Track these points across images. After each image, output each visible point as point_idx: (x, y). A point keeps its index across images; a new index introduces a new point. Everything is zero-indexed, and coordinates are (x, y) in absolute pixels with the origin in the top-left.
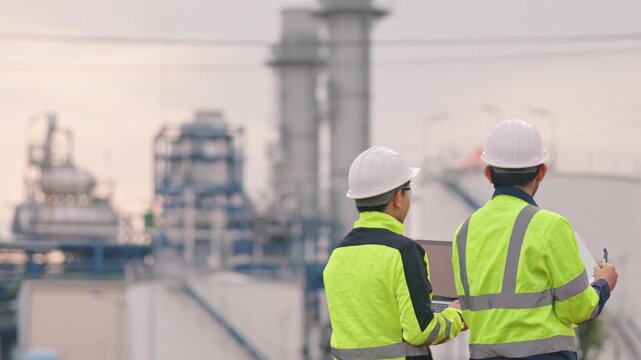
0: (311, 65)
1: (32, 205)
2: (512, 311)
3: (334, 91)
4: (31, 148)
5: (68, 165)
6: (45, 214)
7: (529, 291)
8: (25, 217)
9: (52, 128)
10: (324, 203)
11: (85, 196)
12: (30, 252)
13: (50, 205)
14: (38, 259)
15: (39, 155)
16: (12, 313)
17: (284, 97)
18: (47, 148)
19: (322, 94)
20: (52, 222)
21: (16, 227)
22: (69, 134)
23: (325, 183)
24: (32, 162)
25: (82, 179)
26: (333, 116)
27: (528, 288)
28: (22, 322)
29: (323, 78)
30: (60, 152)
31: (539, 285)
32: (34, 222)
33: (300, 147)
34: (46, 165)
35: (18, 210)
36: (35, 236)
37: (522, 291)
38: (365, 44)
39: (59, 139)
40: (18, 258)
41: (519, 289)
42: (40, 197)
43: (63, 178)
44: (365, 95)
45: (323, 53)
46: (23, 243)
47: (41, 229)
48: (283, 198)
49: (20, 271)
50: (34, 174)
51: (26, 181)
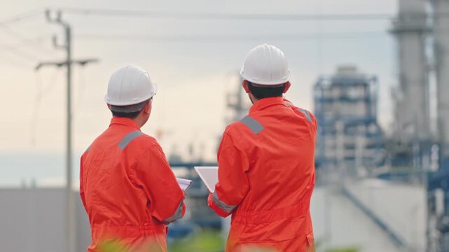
4: (228, 96)
15: (234, 100)
17: (402, 55)
18: (239, 96)
19: (429, 52)
24: (230, 106)
26: (438, 67)
29: (429, 41)
34: (238, 107)
45: (430, 22)
48: (405, 126)
50: (231, 114)
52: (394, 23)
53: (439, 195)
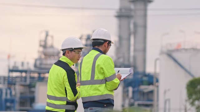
0: (129, 17)
1: (40, 59)
2: (93, 85)
3: (135, 25)
4: (40, 41)
5: (52, 47)
6: (44, 62)
7: (98, 79)
8: (38, 63)
9: (47, 35)
10: (131, 60)
11: (57, 56)
12: (39, 74)
13: (46, 59)
14: (42, 76)
15: (43, 43)
16: (33, 92)
17: (120, 27)
18: (45, 41)
19: (132, 26)
20: (47, 64)
21: (35, 66)
22: (52, 37)
23: (132, 54)
24: (41, 46)
25: (56, 51)
26: (135, 33)
27: (98, 78)
28: (36, 95)
29: (132, 21)
30: (49, 42)
31: (101, 77)
32: (41, 64)
33: (124, 42)
34: (45, 47)
35: (36, 60)
36: (41, 69)
37: (96, 79)
38: (145, 10)
39: (49, 38)
40: (36, 75)
41: (95, 79)
42: (43, 56)
43: (50, 51)
44: (145, 27)
45: (133, 13)
46: (37, 70)
47: (43, 66)
48: (119, 58)
49: (36, 79)
50: (41, 49)
51: (39, 52)
52: (117, 12)
53: (130, 89)
